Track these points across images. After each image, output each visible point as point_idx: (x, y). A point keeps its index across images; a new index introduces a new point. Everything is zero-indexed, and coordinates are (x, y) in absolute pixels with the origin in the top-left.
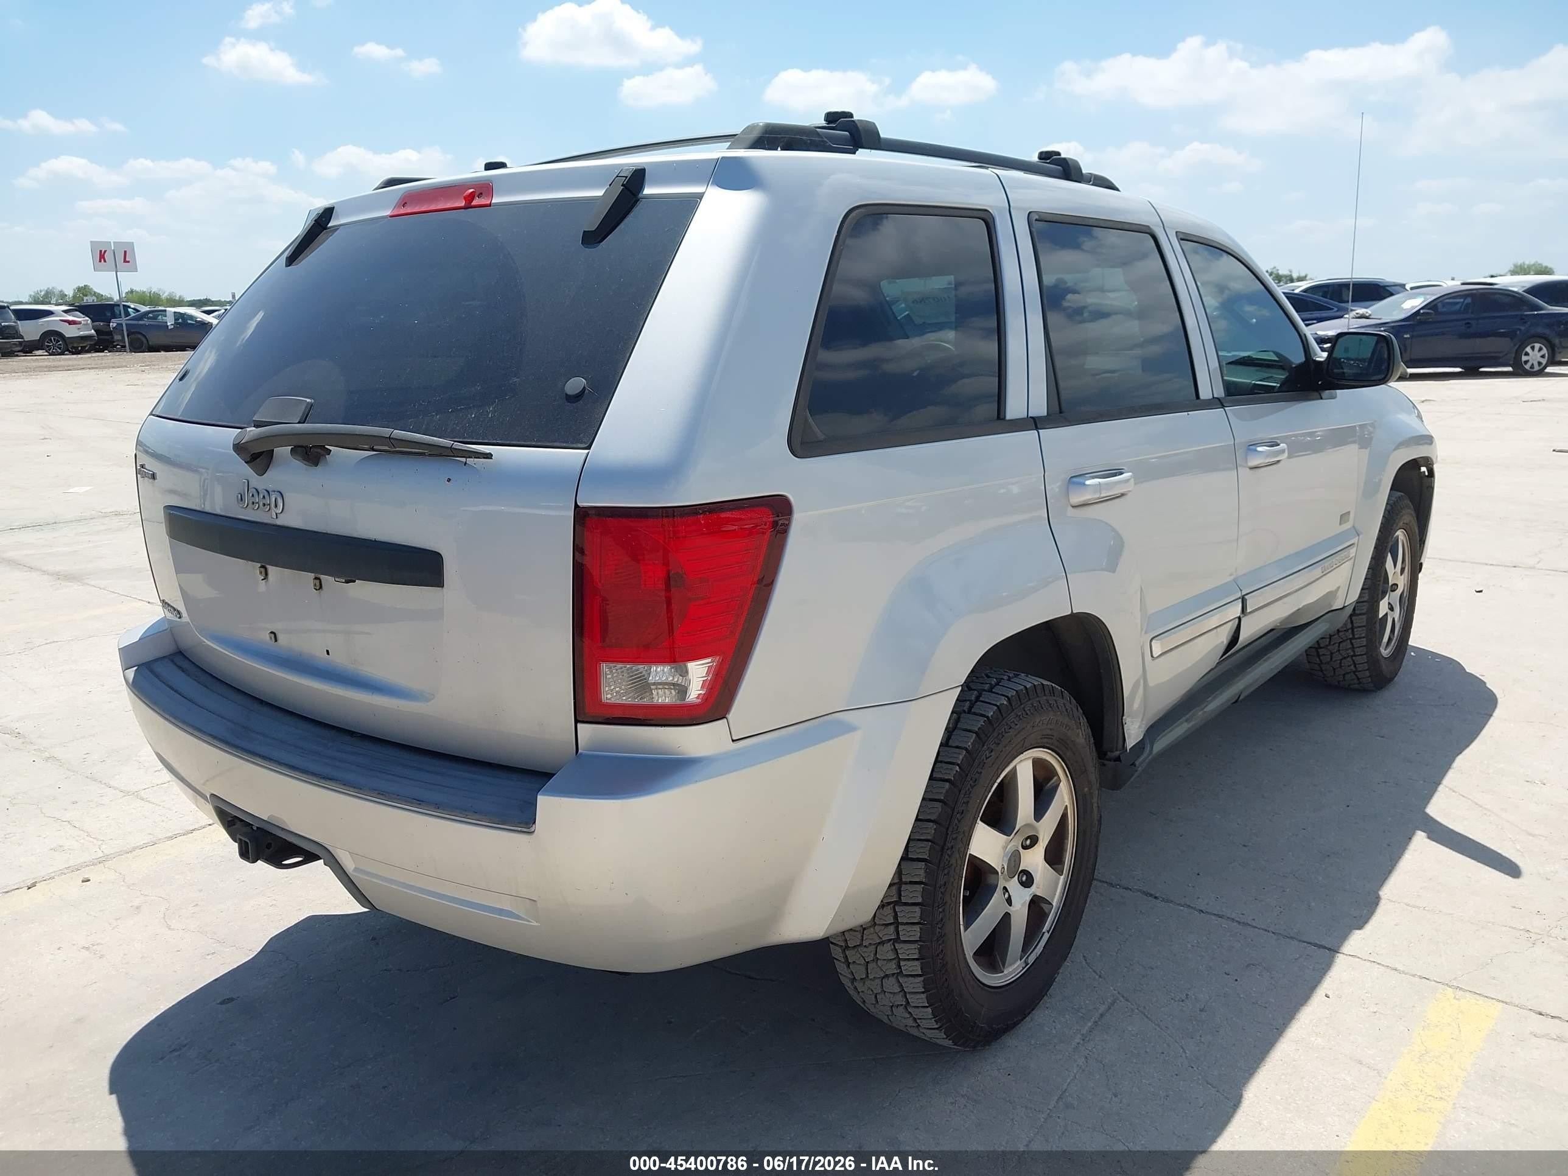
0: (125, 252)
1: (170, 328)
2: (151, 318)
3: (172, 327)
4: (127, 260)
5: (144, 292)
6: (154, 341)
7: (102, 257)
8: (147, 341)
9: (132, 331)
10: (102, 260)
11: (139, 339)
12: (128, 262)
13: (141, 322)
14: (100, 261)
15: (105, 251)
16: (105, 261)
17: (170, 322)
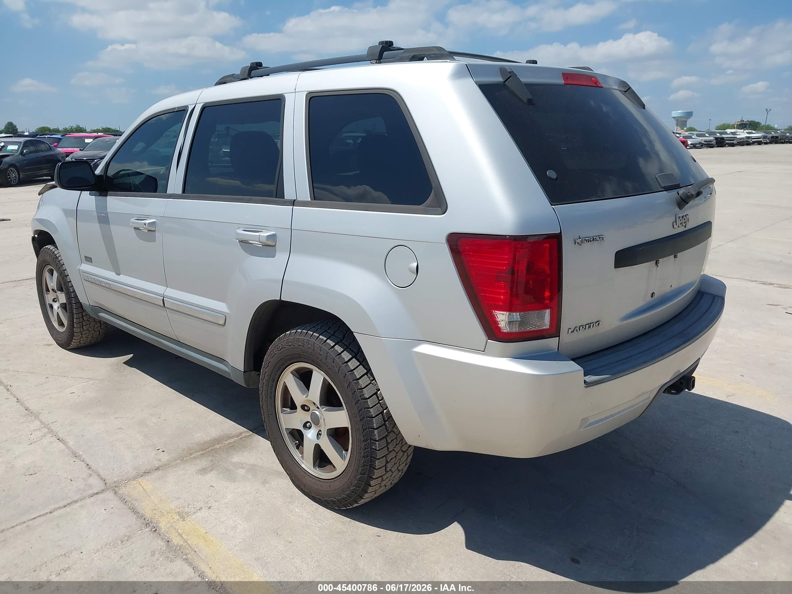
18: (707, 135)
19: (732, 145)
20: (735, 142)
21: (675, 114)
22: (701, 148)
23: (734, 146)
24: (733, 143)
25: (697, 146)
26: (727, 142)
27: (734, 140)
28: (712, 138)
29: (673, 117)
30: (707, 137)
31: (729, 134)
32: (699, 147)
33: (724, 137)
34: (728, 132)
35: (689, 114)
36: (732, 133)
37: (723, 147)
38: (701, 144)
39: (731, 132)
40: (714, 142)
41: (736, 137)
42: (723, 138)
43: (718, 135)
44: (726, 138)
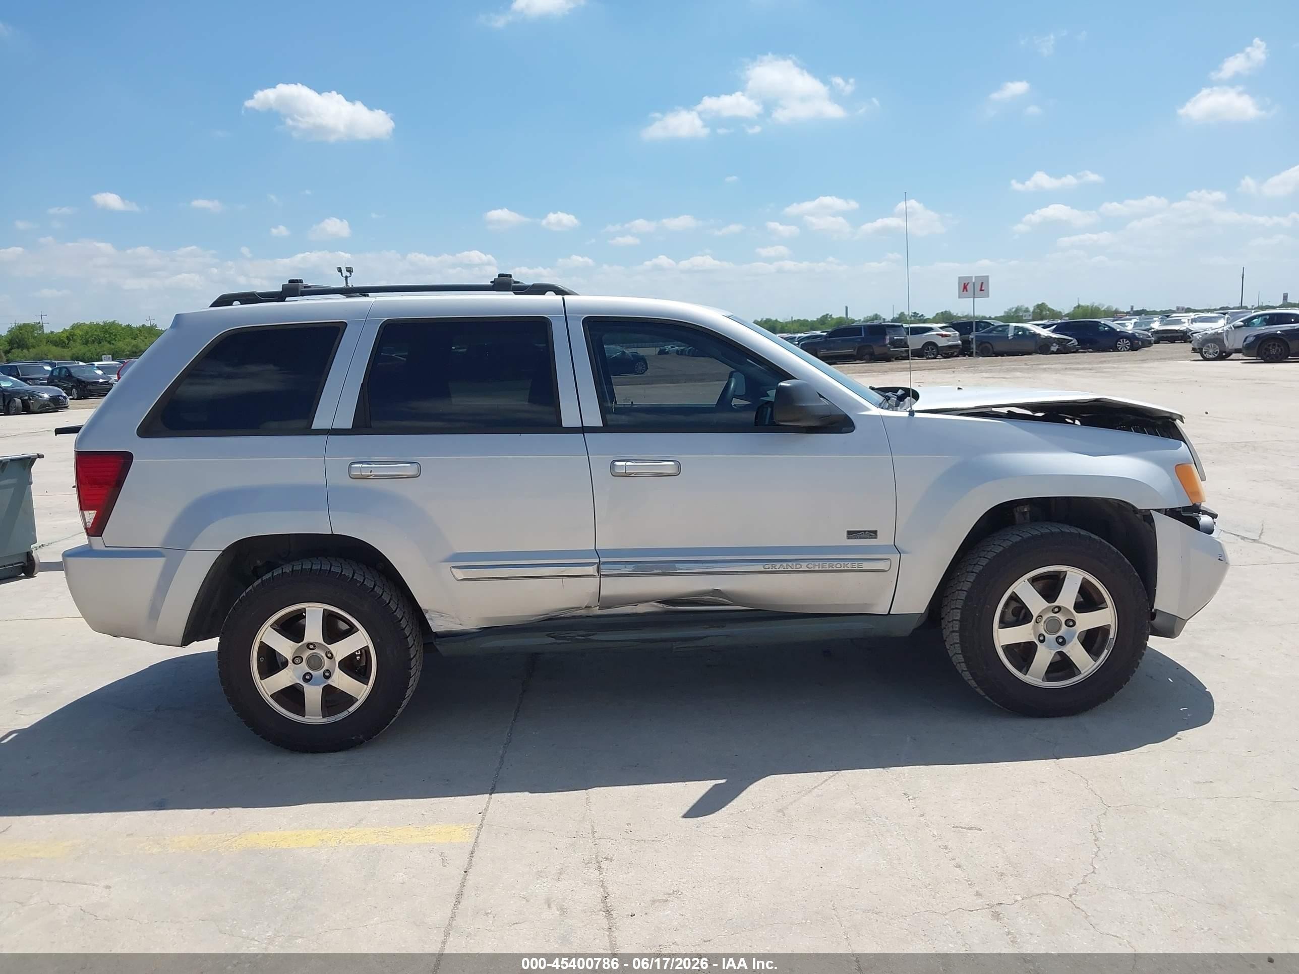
0: (982, 283)
1: (1010, 338)
2: (1000, 331)
3: (1012, 337)
4: (983, 289)
5: (1088, 306)
6: (998, 347)
7: (965, 288)
8: (993, 348)
9: (984, 341)
10: (965, 290)
11: (986, 346)
12: (983, 290)
13: (991, 335)
14: (963, 291)
15: (968, 284)
16: (967, 291)
17: (1010, 334)
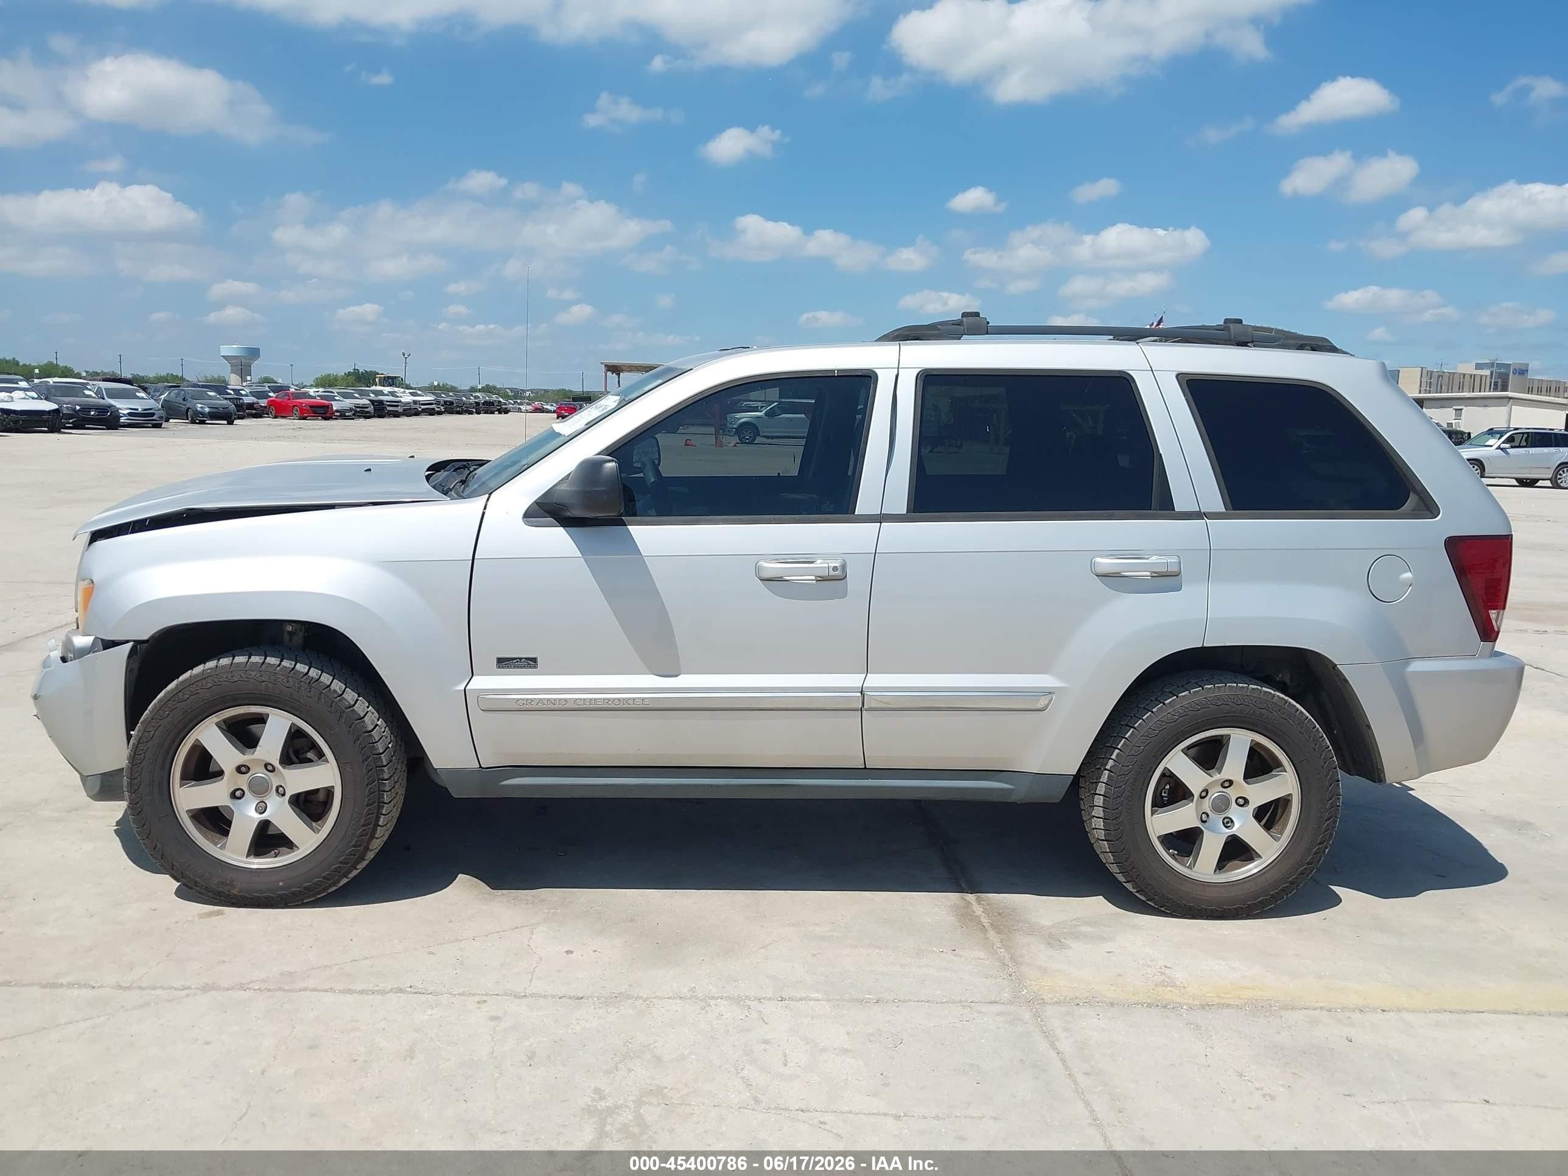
18: (357, 395)
19: (396, 415)
20: (400, 409)
21: (227, 350)
22: (353, 419)
23: (398, 417)
24: (397, 411)
25: (347, 414)
26: (389, 408)
27: (397, 406)
28: (365, 401)
29: (222, 356)
30: (358, 398)
31: (387, 395)
32: (350, 416)
33: (383, 401)
34: (386, 392)
35: (254, 353)
36: (392, 394)
37: (383, 418)
38: (353, 412)
39: (389, 392)
40: (371, 409)
41: (400, 402)
42: (381, 402)
43: (372, 395)
44: (387, 401)
